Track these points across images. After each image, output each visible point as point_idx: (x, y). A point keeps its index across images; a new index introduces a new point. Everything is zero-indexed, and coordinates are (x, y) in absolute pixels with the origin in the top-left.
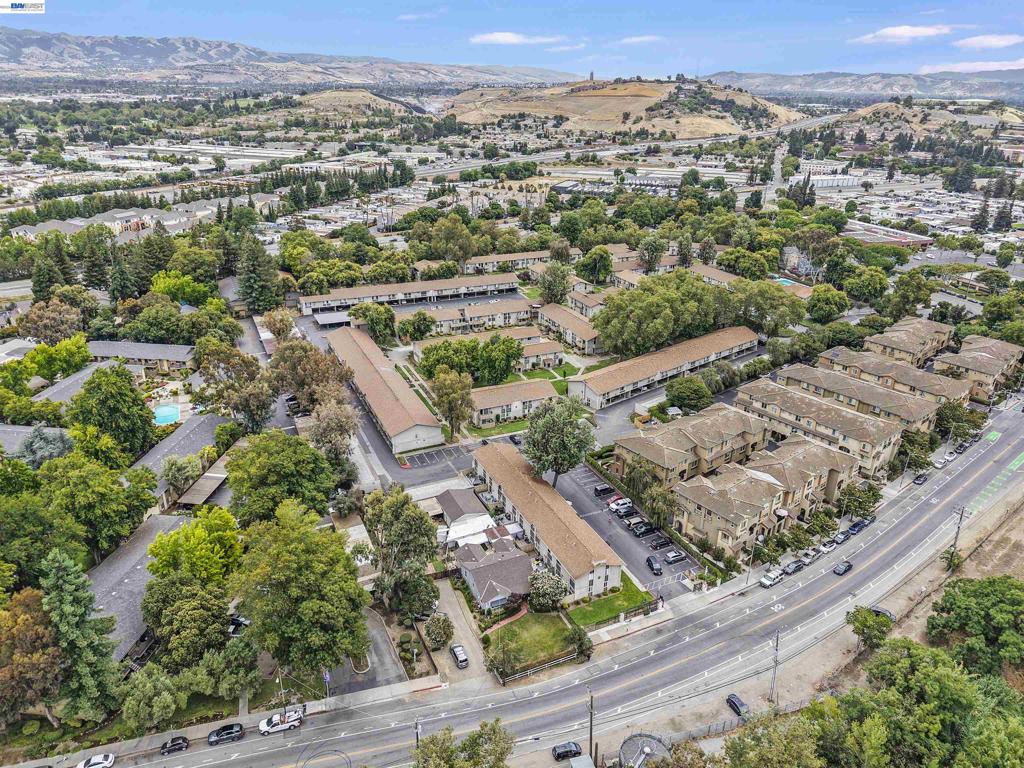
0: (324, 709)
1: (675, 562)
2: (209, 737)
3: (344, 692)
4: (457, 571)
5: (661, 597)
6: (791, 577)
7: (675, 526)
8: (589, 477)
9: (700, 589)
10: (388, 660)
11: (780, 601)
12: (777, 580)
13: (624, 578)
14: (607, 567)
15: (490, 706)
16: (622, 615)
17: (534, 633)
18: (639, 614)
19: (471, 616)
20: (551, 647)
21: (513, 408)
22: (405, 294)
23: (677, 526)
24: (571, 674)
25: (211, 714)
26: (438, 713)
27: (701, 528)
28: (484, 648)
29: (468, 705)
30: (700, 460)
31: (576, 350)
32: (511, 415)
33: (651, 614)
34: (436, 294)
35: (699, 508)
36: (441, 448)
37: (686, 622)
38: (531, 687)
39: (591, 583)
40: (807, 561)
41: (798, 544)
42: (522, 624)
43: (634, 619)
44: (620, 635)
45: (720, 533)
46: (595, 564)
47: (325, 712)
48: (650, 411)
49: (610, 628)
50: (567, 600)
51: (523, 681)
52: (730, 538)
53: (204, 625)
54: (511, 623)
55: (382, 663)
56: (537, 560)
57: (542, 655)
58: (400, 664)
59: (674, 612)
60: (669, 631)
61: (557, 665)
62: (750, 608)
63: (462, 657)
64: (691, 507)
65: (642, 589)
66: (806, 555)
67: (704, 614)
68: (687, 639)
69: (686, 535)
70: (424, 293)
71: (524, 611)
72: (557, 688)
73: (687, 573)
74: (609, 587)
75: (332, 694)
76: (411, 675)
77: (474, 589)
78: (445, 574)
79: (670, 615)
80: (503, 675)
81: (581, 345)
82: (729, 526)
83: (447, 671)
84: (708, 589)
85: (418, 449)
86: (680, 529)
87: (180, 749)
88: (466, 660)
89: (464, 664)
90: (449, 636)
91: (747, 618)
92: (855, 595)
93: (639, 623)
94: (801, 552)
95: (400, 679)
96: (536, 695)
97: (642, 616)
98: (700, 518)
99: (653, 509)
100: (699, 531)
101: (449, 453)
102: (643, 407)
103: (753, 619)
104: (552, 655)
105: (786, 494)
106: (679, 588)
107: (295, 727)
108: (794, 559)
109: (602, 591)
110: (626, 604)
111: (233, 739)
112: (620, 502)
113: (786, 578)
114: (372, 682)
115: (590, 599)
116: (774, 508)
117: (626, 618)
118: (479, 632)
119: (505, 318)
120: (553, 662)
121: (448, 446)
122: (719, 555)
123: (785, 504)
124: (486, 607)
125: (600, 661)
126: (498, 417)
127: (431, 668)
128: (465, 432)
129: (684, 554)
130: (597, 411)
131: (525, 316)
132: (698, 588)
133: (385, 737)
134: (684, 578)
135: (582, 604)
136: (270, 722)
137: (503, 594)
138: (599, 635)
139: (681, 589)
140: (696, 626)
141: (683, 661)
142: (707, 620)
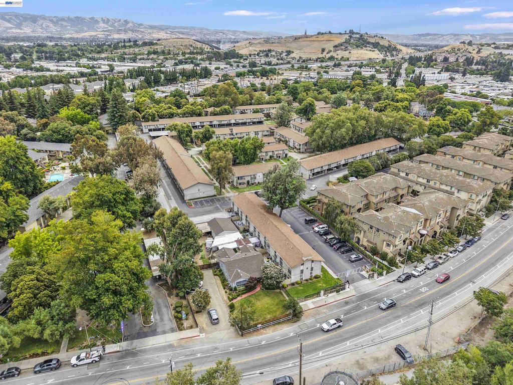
0: (118, 350)
1: (356, 261)
2: (34, 368)
3: (133, 339)
4: (217, 264)
5: (348, 281)
6: (431, 271)
7: (355, 240)
8: (301, 214)
9: (373, 277)
10: (166, 318)
11: (427, 285)
12: (422, 272)
13: (323, 270)
14: (313, 261)
15: (231, 349)
16: (322, 292)
17: (264, 303)
18: (334, 291)
19: (224, 291)
20: (275, 311)
21: (257, 177)
22: (201, 122)
23: (357, 240)
24: (288, 330)
25: (39, 351)
26: (195, 354)
27: (372, 241)
28: (231, 312)
29: (216, 348)
30: (370, 202)
31: (295, 150)
32: (256, 181)
33: (341, 292)
34: (218, 123)
35: (371, 228)
36: (213, 198)
37: (363, 297)
38: (260, 337)
39: (302, 271)
40: (441, 261)
41: (435, 251)
42: (257, 297)
43: (330, 295)
44: (321, 305)
45: (385, 243)
46: (305, 259)
47: (119, 352)
48: (338, 179)
49: (314, 300)
50: (286, 282)
51: (255, 333)
52: (392, 246)
53: (37, 291)
54: (250, 296)
55: (162, 320)
56: (268, 259)
57: (269, 317)
58: (174, 321)
59: (356, 291)
60: (353, 303)
61: (279, 323)
62: (406, 289)
63: (215, 317)
64: (366, 227)
65: (335, 277)
66: (440, 258)
67: (375, 293)
68: (366, 308)
69: (362, 245)
70: (211, 122)
71: (258, 289)
72: (278, 338)
73: (363, 268)
74: (314, 275)
75: (126, 340)
76: (180, 328)
77: (226, 275)
78: (209, 266)
79: (354, 293)
80: (242, 328)
81: (298, 147)
82: (391, 238)
83: (205, 326)
84: (378, 277)
85: (200, 198)
86: (358, 242)
87: (13, 376)
88: (218, 319)
89: (216, 321)
90: (207, 303)
91: (405, 295)
92: (474, 282)
93: (333, 297)
94: (437, 256)
95: (173, 330)
96: (263, 343)
97: (335, 293)
98: (371, 235)
99: (342, 229)
100: (371, 243)
101: (218, 200)
102: (334, 177)
103: (408, 296)
104: (275, 316)
105: (426, 220)
106: (358, 276)
107: (96, 361)
108: (432, 260)
109: (309, 277)
110: (324, 285)
111: (51, 369)
112: (321, 226)
113: (428, 272)
114: (153, 332)
115: (301, 282)
116: (418, 229)
117: (324, 294)
118: (228, 301)
119: (256, 134)
120: (276, 322)
121: (218, 196)
122: (384, 257)
123: (424, 227)
124: (234, 285)
125: (307, 321)
126: (248, 182)
127: (194, 324)
128: (229, 190)
129: (361, 256)
130: (307, 180)
131: (267, 133)
132: (371, 277)
133: (156, 370)
134: (362, 271)
135: (296, 285)
136: (78, 358)
137: (244, 277)
138: (308, 305)
139: (360, 277)
140: (371, 300)
141: (363, 322)
142: (378, 296)
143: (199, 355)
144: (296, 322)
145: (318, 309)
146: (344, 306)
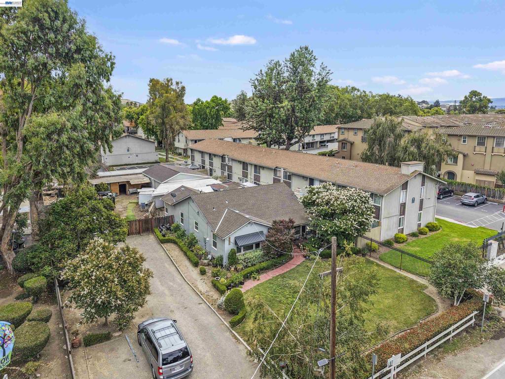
19: (194, 273)
28: (233, 325)
39: (403, 209)
50: (375, 235)
54: (283, 276)
63: (169, 345)
65: (470, 226)
71: (298, 259)
74: (423, 223)
78: (146, 227)
85: (130, 164)
88: (185, 353)
109: (416, 227)
115: (407, 239)
118: (215, 295)
137: (257, 223)
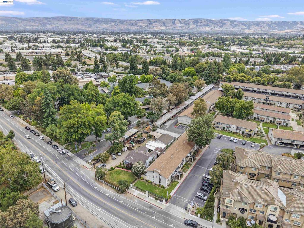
0: (70, 155)
3: (77, 155)
15: (85, 180)
16: (147, 192)
17: (123, 177)
21: (232, 127)
24: (110, 192)
29: (83, 176)
32: (231, 130)
33: (158, 201)
37: (164, 214)
43: (150, 197)
49: (141, 193)
50: (144, 177)
54: (124, 171)
57: (115, 182)
59: (167, 208)
60: (154, 210)
61: (113, 188)
65: (171, 194)
68: (153, 217)
72: (102, 191)
79: (163, 207)
93: (151, 200)
95: (87, 162)
96: (96, 188)
97: (154, 199)
105: (282, 210)
106: (184, 204)
109: (158, 184)
111: (54, 148)
114: (83, 158)
115: (152, 183)
116: (269, 212)
118: (115, 166)
119: (287, 105)
120: (112, 185)
125: (122, 197)
126: (224, 128)
132: (188, 210)
133: (64, 167)
134: (192, 204)
135: (148, 182)
142: (172, 220)
143: (77, 173)
144: (118, 193)
145: (135, 197)
146: (147, 207)
